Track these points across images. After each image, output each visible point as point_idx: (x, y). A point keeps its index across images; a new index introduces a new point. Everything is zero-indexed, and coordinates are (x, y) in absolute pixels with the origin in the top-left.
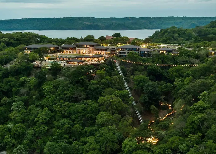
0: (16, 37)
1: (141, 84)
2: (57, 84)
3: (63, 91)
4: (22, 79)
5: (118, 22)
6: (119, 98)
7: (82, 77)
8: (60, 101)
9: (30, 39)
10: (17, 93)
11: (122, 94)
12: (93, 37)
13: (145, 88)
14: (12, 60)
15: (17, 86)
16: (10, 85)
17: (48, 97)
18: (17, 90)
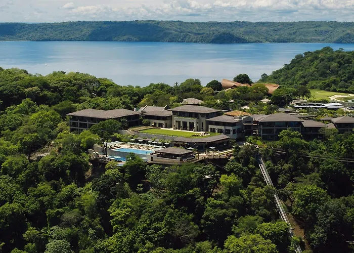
0: (54, 85)
1: (312, 205)
2: (139, 204)
3: (152, 222)
4: (65, 190)
5: (222, 30)
6: (269, 241)
7: (191, 192)
8: (145, 244)
9: (80, 87)
10: (56, 220)
11: (275, 232)
12: (197, 82)
13: (319, 215)
14: (46, 143)
15: (55, 204)
16: (42, 202)
17: (120, 234)
18: (55, 213)
